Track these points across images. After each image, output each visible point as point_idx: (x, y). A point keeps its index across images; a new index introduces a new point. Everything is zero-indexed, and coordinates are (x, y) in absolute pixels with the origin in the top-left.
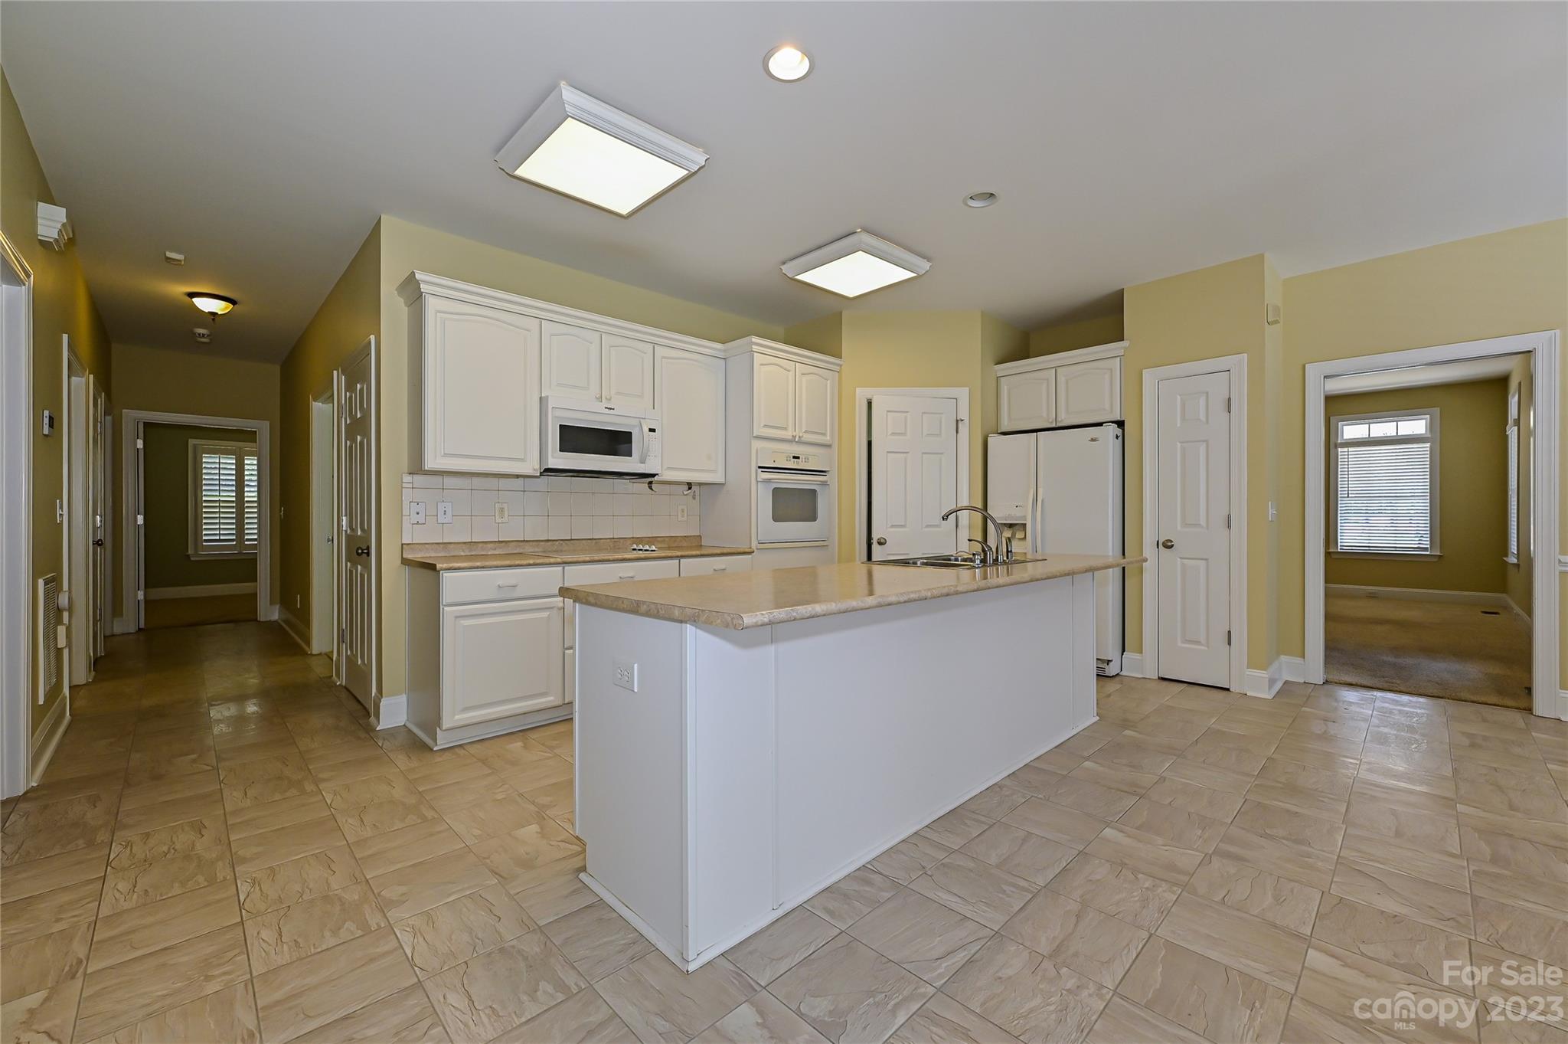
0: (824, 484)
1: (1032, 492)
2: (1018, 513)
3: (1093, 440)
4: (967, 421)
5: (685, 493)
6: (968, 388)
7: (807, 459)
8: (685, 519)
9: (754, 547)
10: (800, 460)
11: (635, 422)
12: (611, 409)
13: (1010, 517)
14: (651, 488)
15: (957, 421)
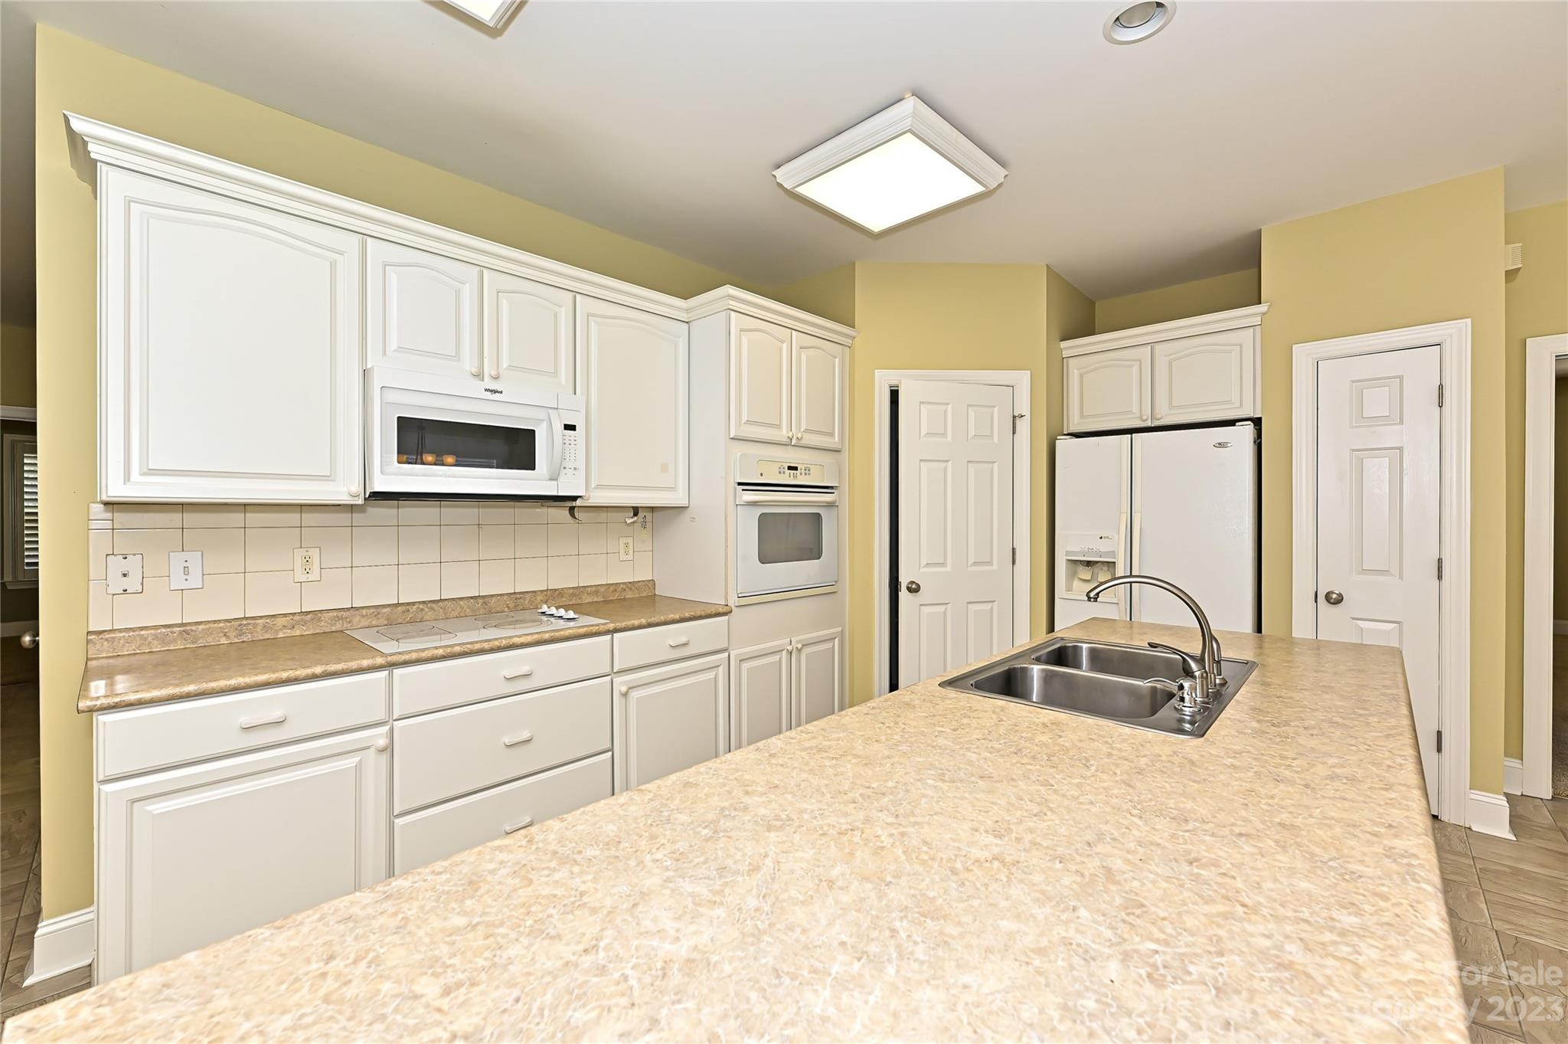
0: (830, 505)
1: (1125, 517)
2: (1104, 546)
3: (1221, 445)
4: (1027, 418)
5: (629, 521)
6: (1029, 372)
7: (808, 469)
8: (630, 557)
9: (731, 603)
10: (798, 472)
11: (540, 414)
12: (495, 392)
13: (1090, 551)
14: (572, 515)
15: (1014, 417)
